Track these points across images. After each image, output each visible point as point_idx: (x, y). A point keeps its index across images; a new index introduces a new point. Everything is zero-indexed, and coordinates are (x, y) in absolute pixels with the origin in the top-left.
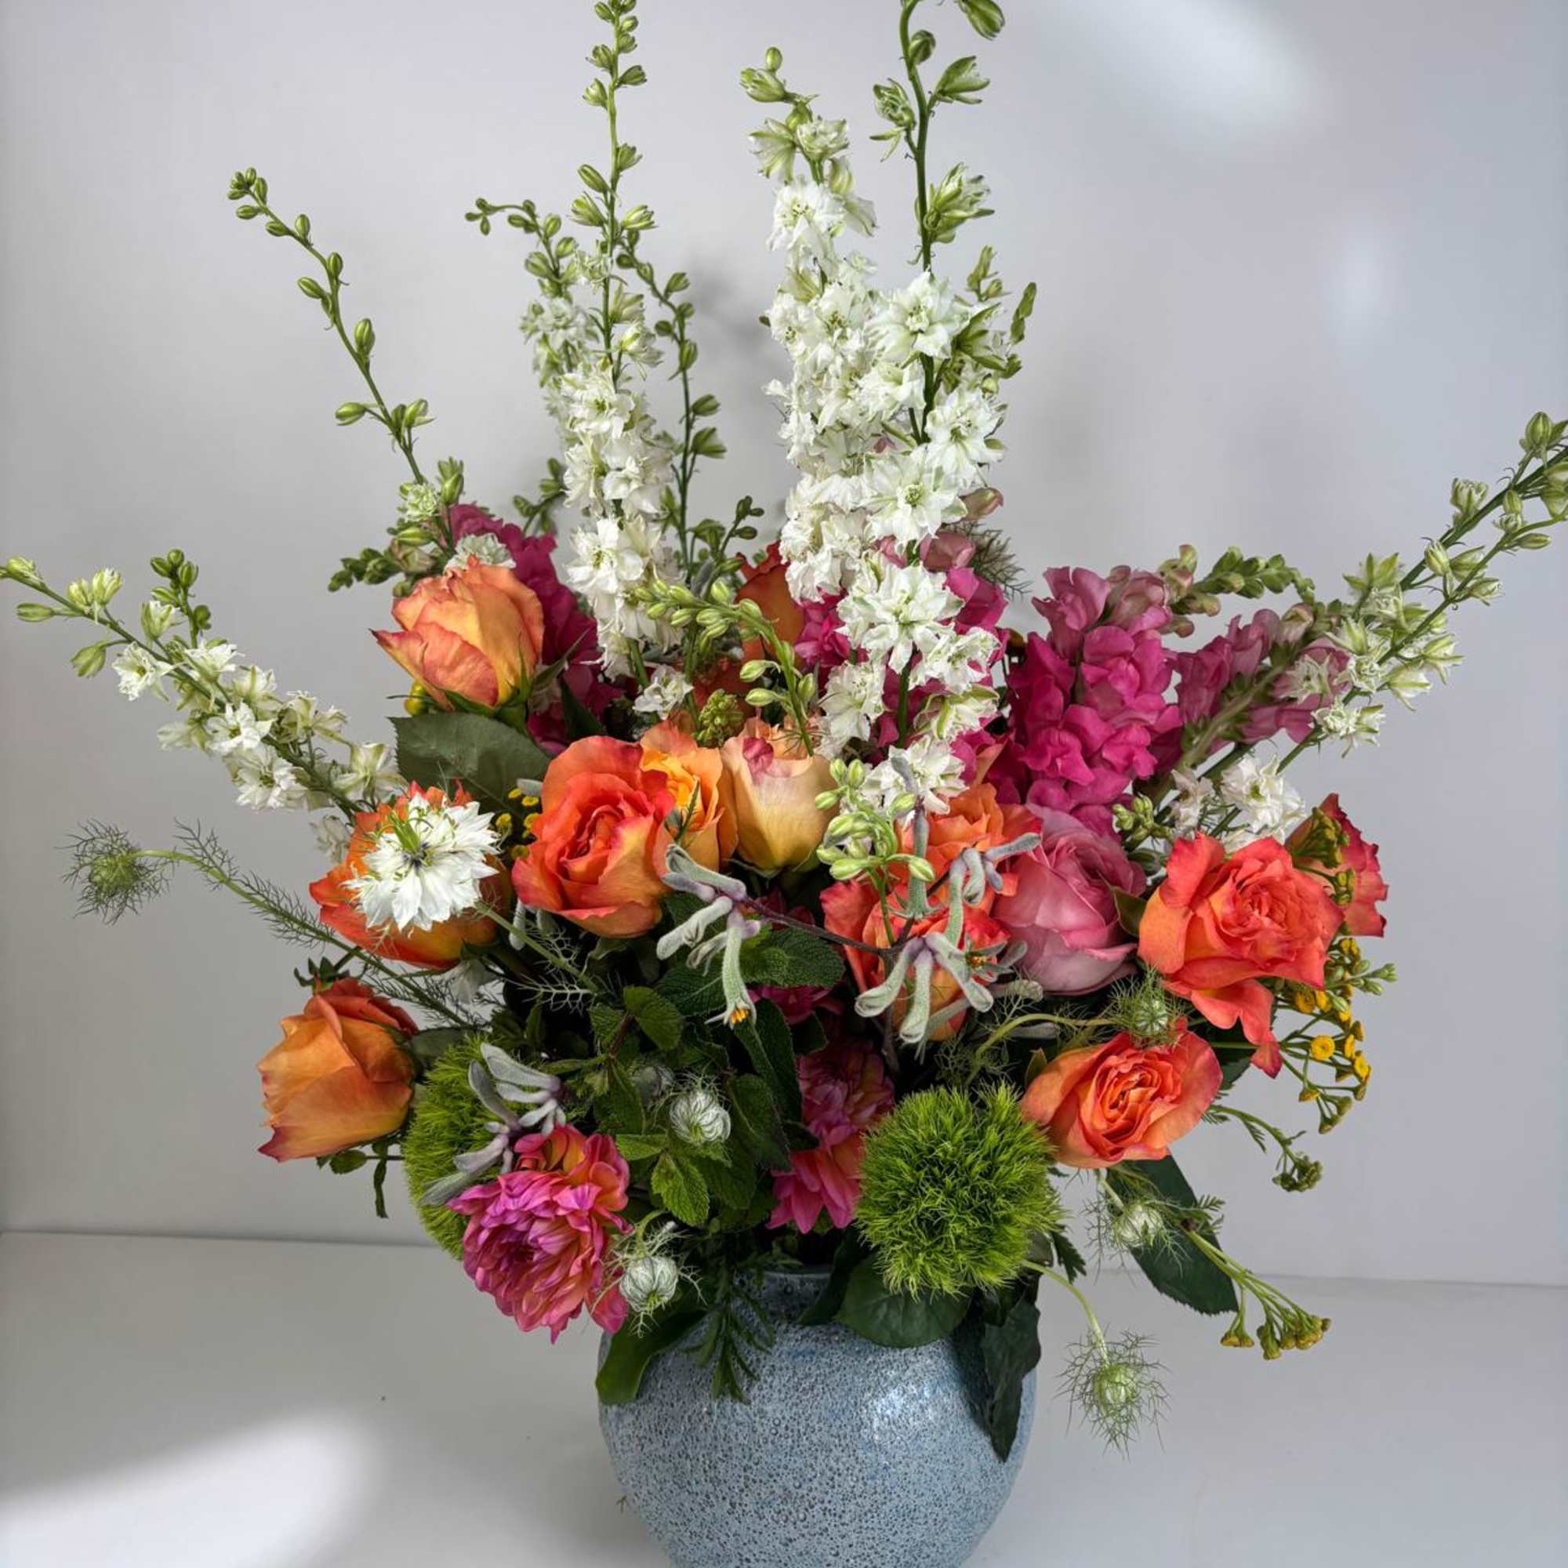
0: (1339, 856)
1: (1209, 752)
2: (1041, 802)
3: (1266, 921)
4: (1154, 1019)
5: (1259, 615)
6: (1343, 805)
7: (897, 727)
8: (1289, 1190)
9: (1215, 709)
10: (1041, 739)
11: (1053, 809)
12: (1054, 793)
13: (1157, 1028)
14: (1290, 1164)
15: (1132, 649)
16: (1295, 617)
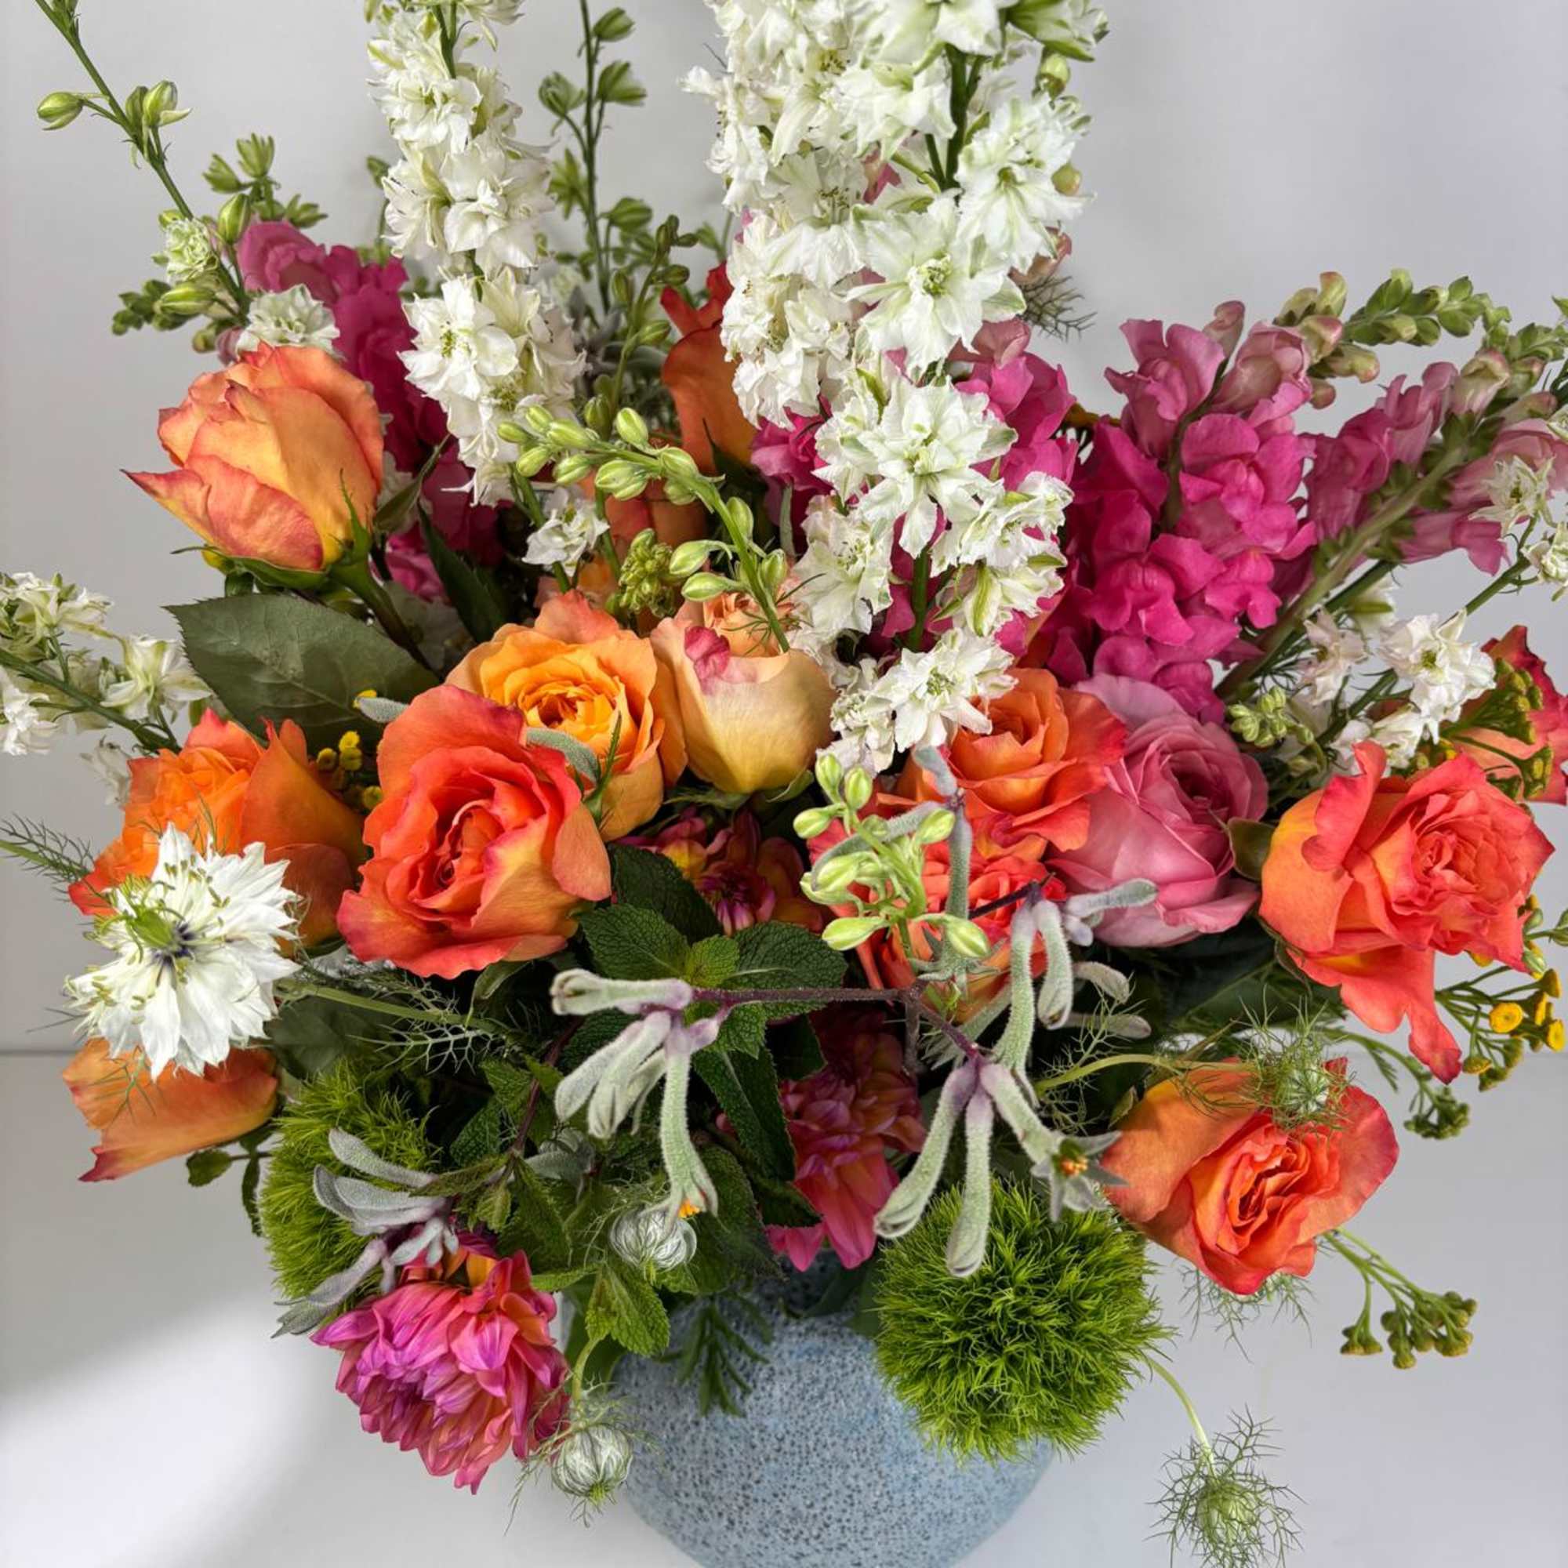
0: (1533, 734)
2: (1115, 669)
3: (1450, 875)
4: (1309, 1095)
5: (1433, 371)
6: (1534, 645)
7: (912, 605)
8: (1426, 1135)
9: (1362, 515)
10: (1117, 578)
11: (1131, 677)
12: (1134, 653)
13: (1313, 1108)
14: (1428, 1104)
15: (1254, 447)
16: (1483, 373)
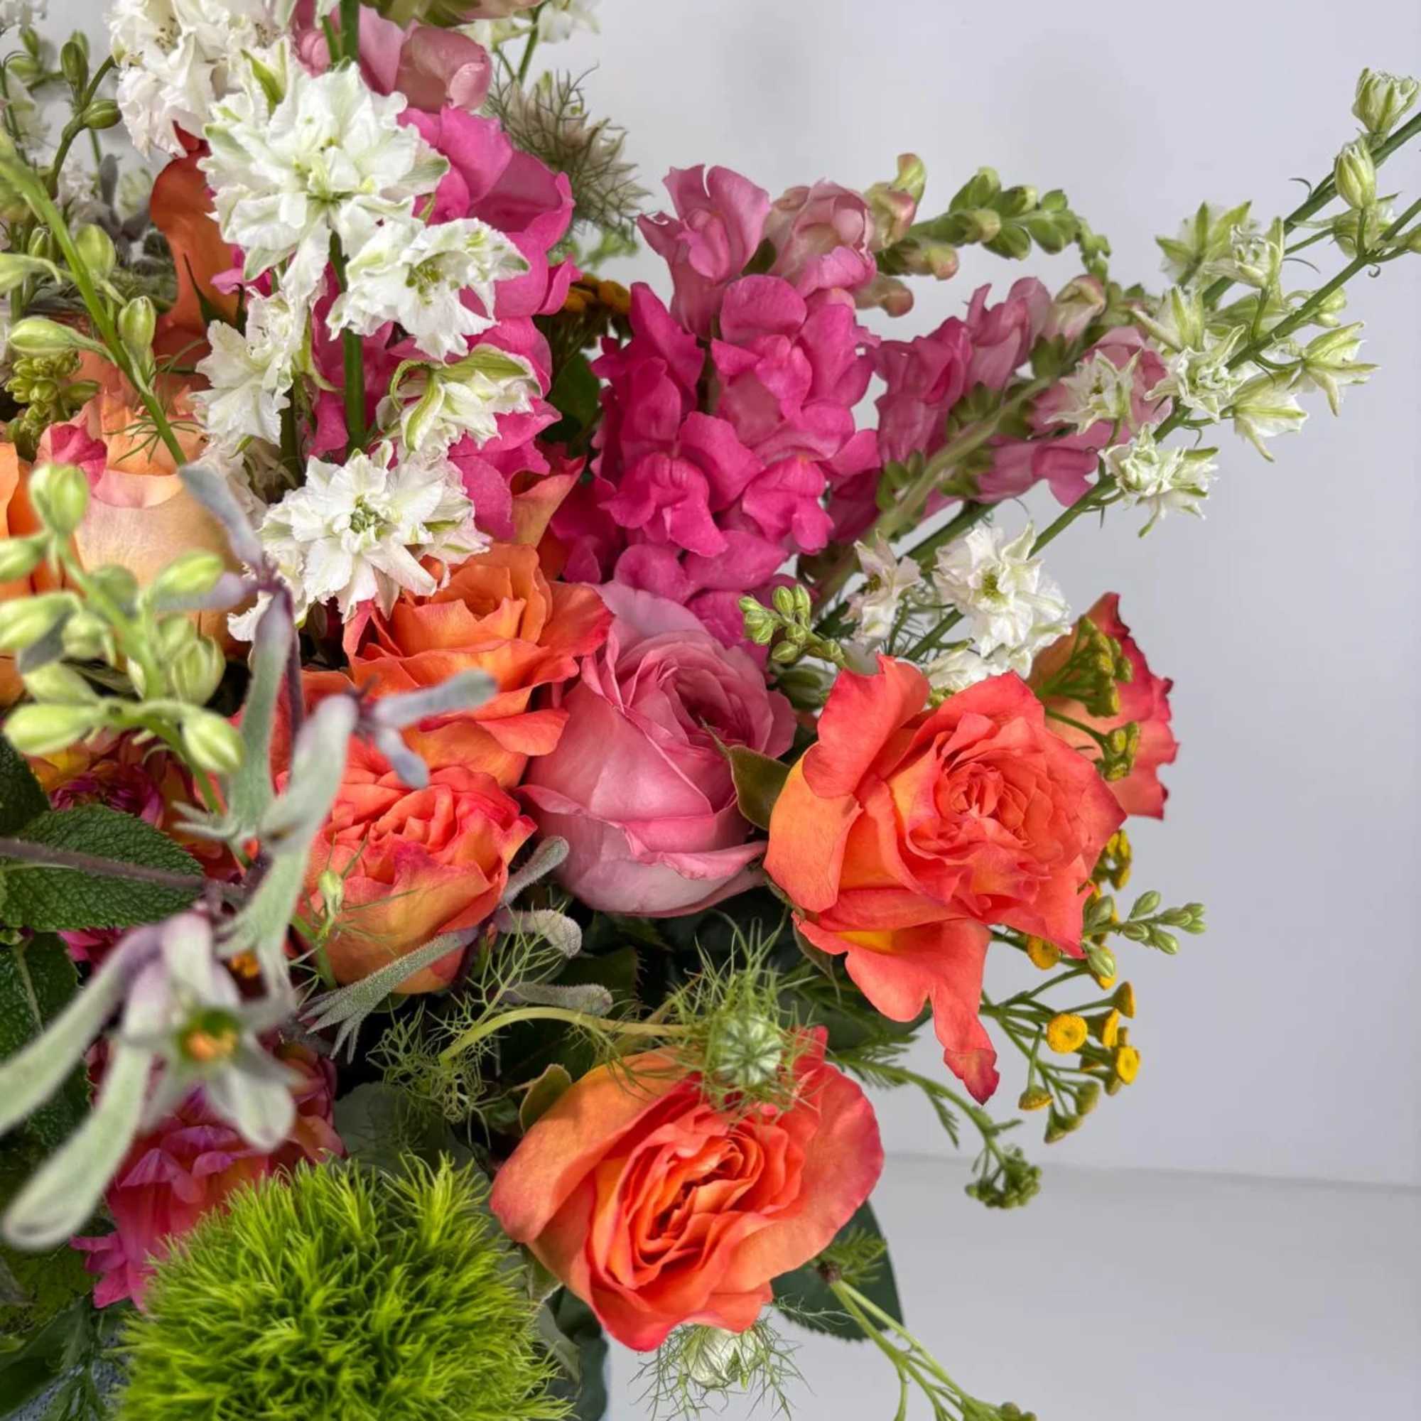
0: (1115, 701)
1: (922, 513)
2: (637, 582)
3: (991, 826)
4: (749, 1057)
5: (1021, 287)
6: (1126, 614)
8: (991, 1203)
9: (937, 441)
10: (642, 472)
11: (655, 593)
12: (661, 567)
13: (756, 1077)
14: (994, 1164)
15: (801, 317)
16: (1076, 297)
